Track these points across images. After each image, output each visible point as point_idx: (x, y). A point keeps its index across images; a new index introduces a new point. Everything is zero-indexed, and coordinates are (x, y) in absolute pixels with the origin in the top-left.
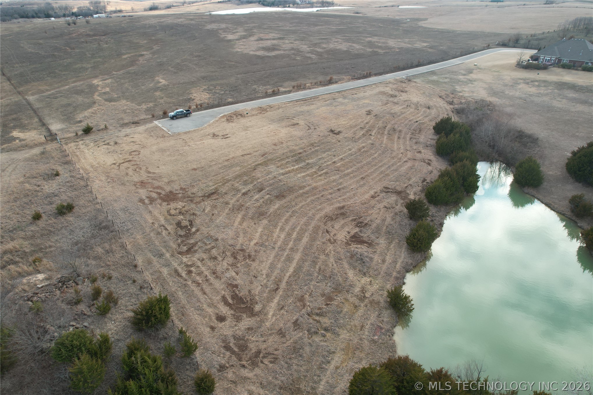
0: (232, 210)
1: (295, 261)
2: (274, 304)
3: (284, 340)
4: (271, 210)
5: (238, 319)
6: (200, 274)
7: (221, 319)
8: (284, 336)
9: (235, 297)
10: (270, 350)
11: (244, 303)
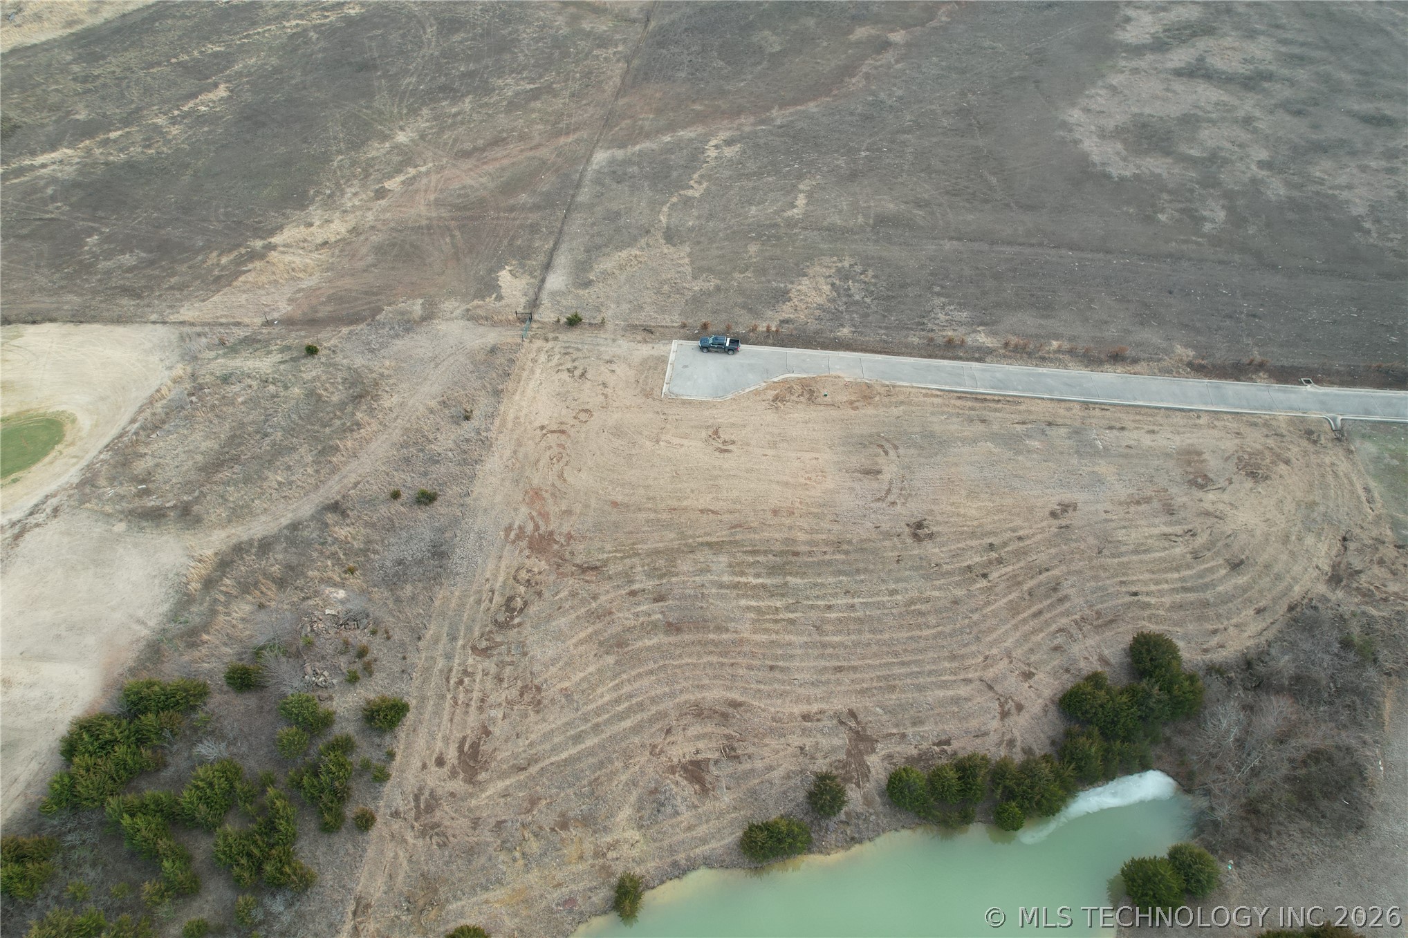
0: (590, 613)
1: (582, 746)
2: (501, 785)
3: (470, 832)
4: (639, 644)
5: (453, 774)
6: (467, 691)
7: (440, 762)
8: (474, 829)
9: (475, 746)
10: (450, 832)
11: (476, 761)
